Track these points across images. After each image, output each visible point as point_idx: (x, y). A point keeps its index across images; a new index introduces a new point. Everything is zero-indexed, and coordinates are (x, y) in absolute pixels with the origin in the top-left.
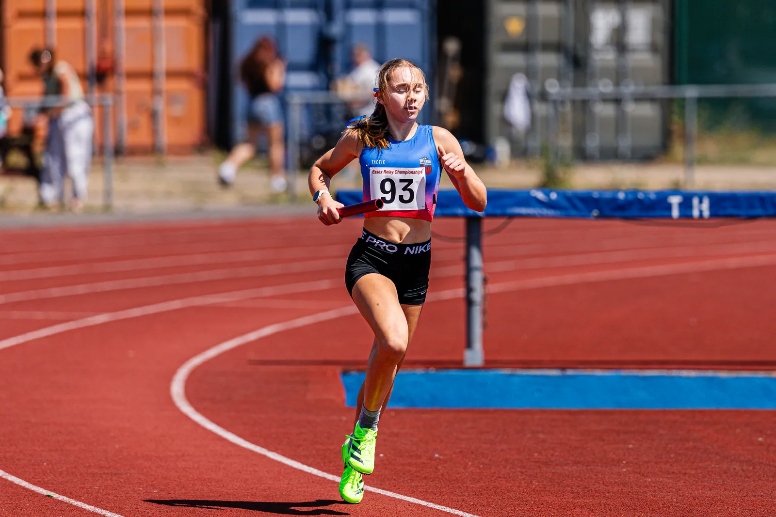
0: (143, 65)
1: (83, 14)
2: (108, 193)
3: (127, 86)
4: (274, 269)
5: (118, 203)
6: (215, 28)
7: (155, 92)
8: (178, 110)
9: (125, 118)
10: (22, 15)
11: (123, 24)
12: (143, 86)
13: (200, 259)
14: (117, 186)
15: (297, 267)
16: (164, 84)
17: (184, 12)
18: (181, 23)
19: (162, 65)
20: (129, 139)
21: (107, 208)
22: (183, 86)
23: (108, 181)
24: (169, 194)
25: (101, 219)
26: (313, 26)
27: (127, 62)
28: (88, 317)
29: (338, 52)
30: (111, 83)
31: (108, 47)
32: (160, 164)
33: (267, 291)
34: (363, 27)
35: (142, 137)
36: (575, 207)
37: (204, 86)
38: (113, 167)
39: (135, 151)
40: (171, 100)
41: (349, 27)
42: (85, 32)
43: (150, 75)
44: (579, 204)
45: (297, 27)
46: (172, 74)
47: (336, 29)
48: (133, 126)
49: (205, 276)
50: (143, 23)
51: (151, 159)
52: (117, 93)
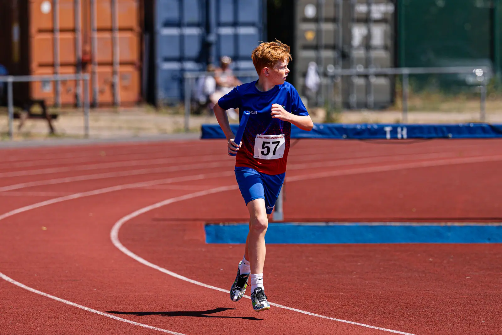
0: (107, 58)
1: (74, 30)
2: (86, 128)
3: (98, 70)
4: (173, 169)
5: (91, 133)
6: (147, 37)
7: (114, 73)
8: (126, 83)
9: (97, 87)
10: (41, 31)
11: (96, 35)
12: (108, 69)
13: (134, 163)
14: (91, 123)
15: (186, 167)
16: (118, 68)
17: (130, 29)
18: (128, 35)
19: (118, 59)
20: (99, 98)
21: (86, 136)
22: (129, 69)
23: (86, 121)
24: (120, 128)
25: (82, 142)
26: (199, 35)
27: (98, 57)
28: (70, 195)
29: (213, 50)
30: (90, 68)
31: (88, 48)
32: (116, 112)
33: (169, 181)
34: (227, 36)
35: (107, 97)
36: (333, 133)
37: (140, 69)
38: (89, 114)
39: (102, 105)
40: (122, 78)
41: (219, 36)
42: (75, 40)
43: (111, 64)
44: (336, 132)
45: (190, 36)
46: (122, 64)
47: (212, 38)
48: (102, 92)
49: (136, 172)
50: (107, 35)
51: (111, 109)
52: (93, 73)
